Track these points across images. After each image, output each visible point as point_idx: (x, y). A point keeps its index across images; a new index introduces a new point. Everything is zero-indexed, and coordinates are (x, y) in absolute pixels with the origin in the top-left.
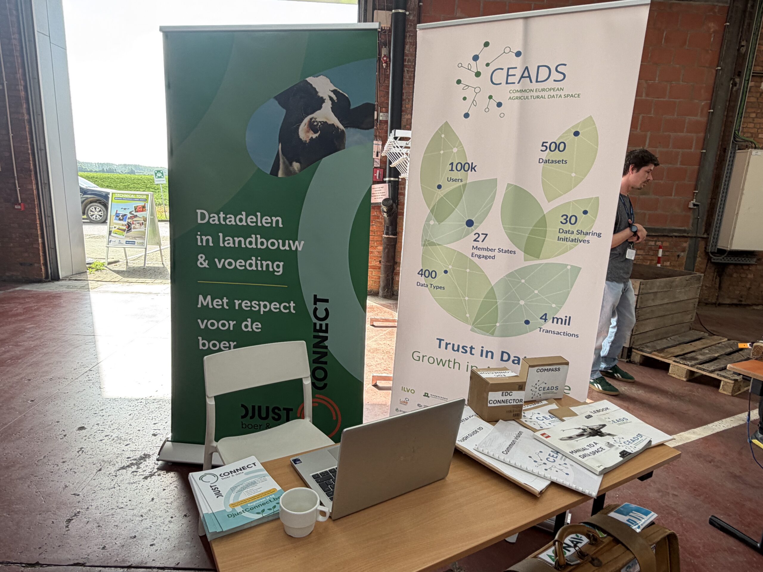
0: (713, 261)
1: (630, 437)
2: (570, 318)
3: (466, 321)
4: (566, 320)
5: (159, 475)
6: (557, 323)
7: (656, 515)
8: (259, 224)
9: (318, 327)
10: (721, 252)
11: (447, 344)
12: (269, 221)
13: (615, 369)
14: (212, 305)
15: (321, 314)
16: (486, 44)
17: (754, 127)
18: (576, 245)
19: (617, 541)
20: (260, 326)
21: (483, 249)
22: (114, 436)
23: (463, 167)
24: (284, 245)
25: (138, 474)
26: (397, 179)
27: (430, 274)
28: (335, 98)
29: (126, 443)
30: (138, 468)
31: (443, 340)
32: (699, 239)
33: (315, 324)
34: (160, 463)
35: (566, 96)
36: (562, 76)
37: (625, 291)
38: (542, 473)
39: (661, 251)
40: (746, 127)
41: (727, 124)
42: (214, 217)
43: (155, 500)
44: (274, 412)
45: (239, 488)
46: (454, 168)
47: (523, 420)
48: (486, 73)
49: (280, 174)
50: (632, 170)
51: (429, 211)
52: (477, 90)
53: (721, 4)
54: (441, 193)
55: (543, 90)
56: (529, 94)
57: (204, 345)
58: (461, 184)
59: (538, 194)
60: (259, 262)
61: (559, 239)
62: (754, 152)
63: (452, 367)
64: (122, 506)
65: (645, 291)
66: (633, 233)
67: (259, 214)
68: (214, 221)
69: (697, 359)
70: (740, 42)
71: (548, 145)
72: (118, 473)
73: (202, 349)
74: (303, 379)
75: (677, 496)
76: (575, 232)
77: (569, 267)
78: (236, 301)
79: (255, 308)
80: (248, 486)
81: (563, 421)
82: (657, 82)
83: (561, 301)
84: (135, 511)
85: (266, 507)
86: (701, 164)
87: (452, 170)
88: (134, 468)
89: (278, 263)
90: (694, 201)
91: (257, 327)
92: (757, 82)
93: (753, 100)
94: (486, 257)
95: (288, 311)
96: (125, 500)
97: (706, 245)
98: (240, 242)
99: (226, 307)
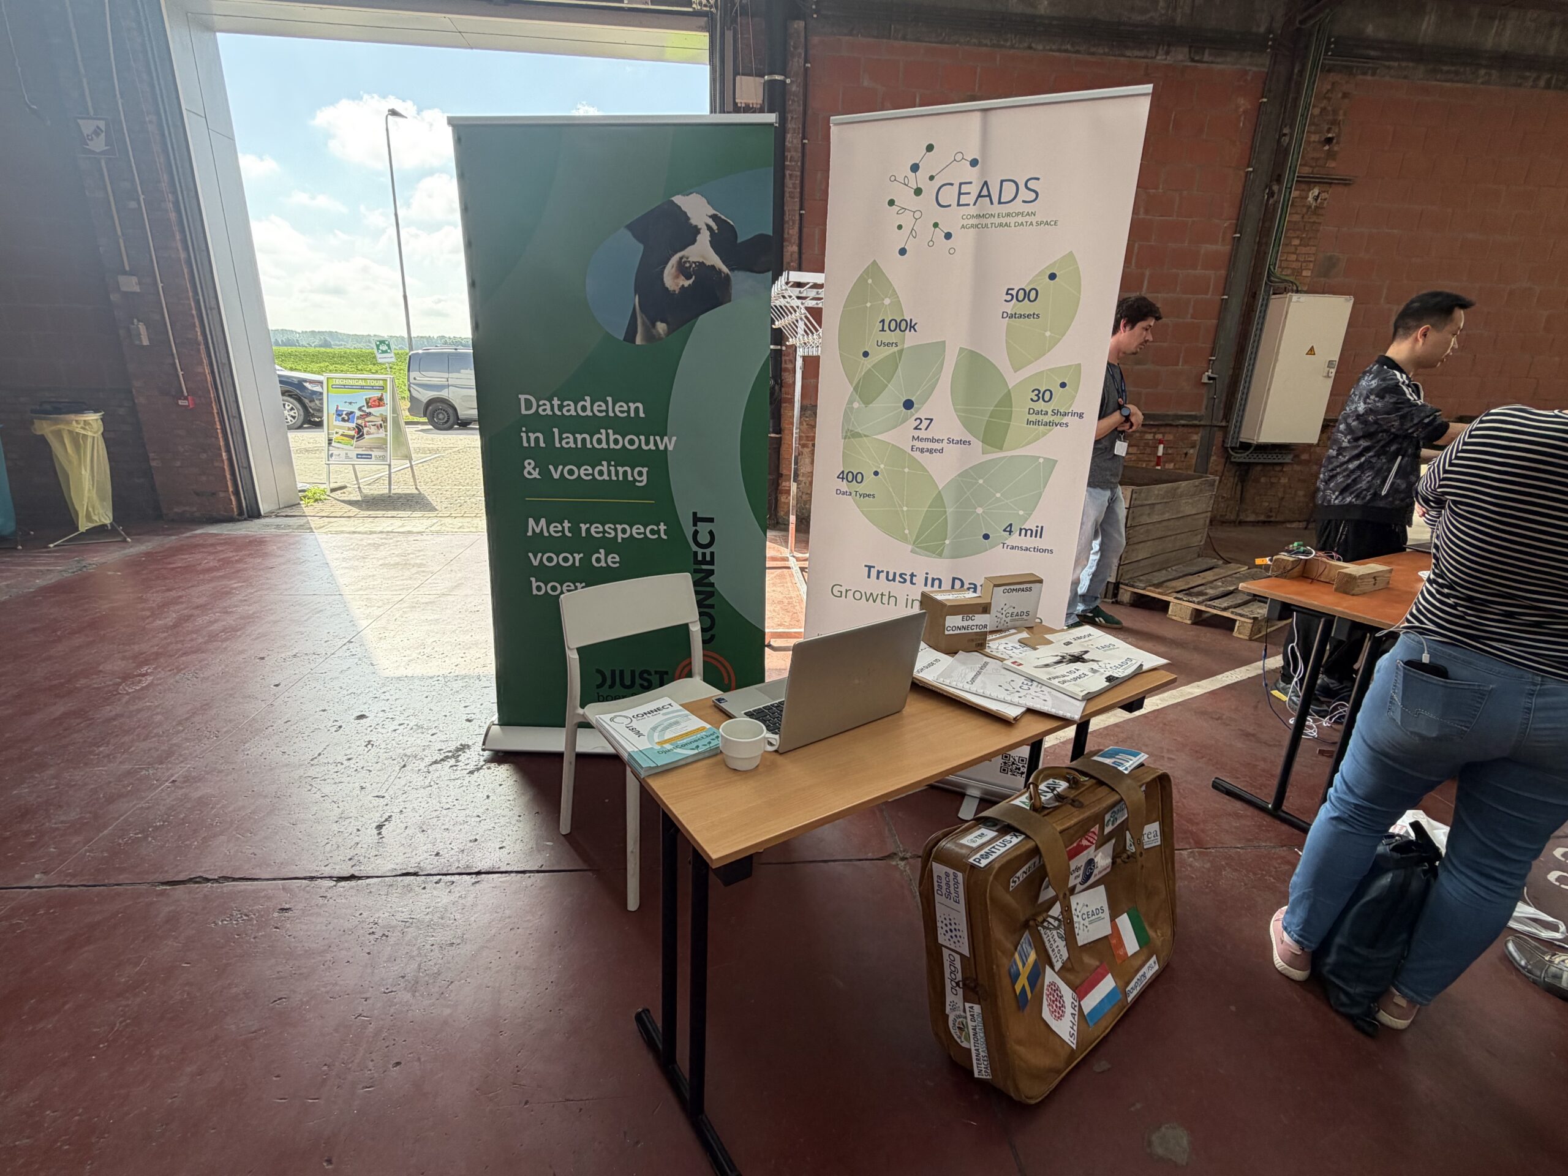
0: (1233, 460)
1: (1118, 662)
2: (1042, 527)
3: (904, 539)
4: (1037, 531)
5: (489, 768)
6: (1026, 535)
7: (1147, 756)
8: (611, 414)
9: (700, 558)
10: (1245, 446)
11: (879, 572)
12: (625, 408)
13: (1097, 612)
14: (548, 531)
15: (704, 539)
16: (930, 148)
17: (1297, 260)
18: (1050, 430)
19: (1101, 783)
20: (618, 559)
21: (927, 440)
22: (411, 724)
23: (898, 325)
24: (647, 443)
25: (459, 768)
26: (779, 347)
27: (855, 477)
28: (715, 227)
29: (430, 732)
30: (457, 761)
31: (874, 567)
32: (1216, 429)
33: (696, 553)
34: (487, 753)
35: (1039, 224)
36: (1034, 195)
37: (1112, 501)
38: (1016, 700)
39: (1161, 447)
40: (1286, 260)
41: (1260, 256)
42: (544, 404)
43: (491, 798)
44: (641, 677)
45: (660, 728)
46: (886, 328)
47: (988, 650)
48: (930, 190)
49: (639, 340)
50: (1125, 326)
51: (852, 389)
52: (917, 215)
53: (1255, 69)
54: (868, 363)
55: (1008, 215)
56: (992, 220)
57: (539, 588)
58: (896, 349)
59: (1001, 360)
60: (612, 469)
61: (1029, 422)
62: (1295, 297)
63: (886, 603)
64: (448, 806)
65: (1138, 502)
66: (1124, 419)
67: (609, 399)
68: (544, 410)
69: (1206, 594)
70: (1281, 130)
71: (1014, 293)
72: (431, 769)
73: (537, 595)
74: (690, 625)
75: (1173, 759)
76: (1050, 412)
77: (1041, 460)
78: (582, 525)
79: (610, 533)
80: (671, 725)
81: (1035, 649)
82: (1160, 191)
83: (1031, 509)
84: (467, 812)
85: (700, 743)
86: (1221, 319)
87: (883, 330)
88: (452, 762)
89: (640, 469)
90: (1209, 373)
91: (613, 560)
92: (1303, 190)
93: (1296, 218)
94: (931, 451)
95: (656, 536)
96: (450, 800)
97: (1225, 437)
98: (584, 440)
99: (570, 535)
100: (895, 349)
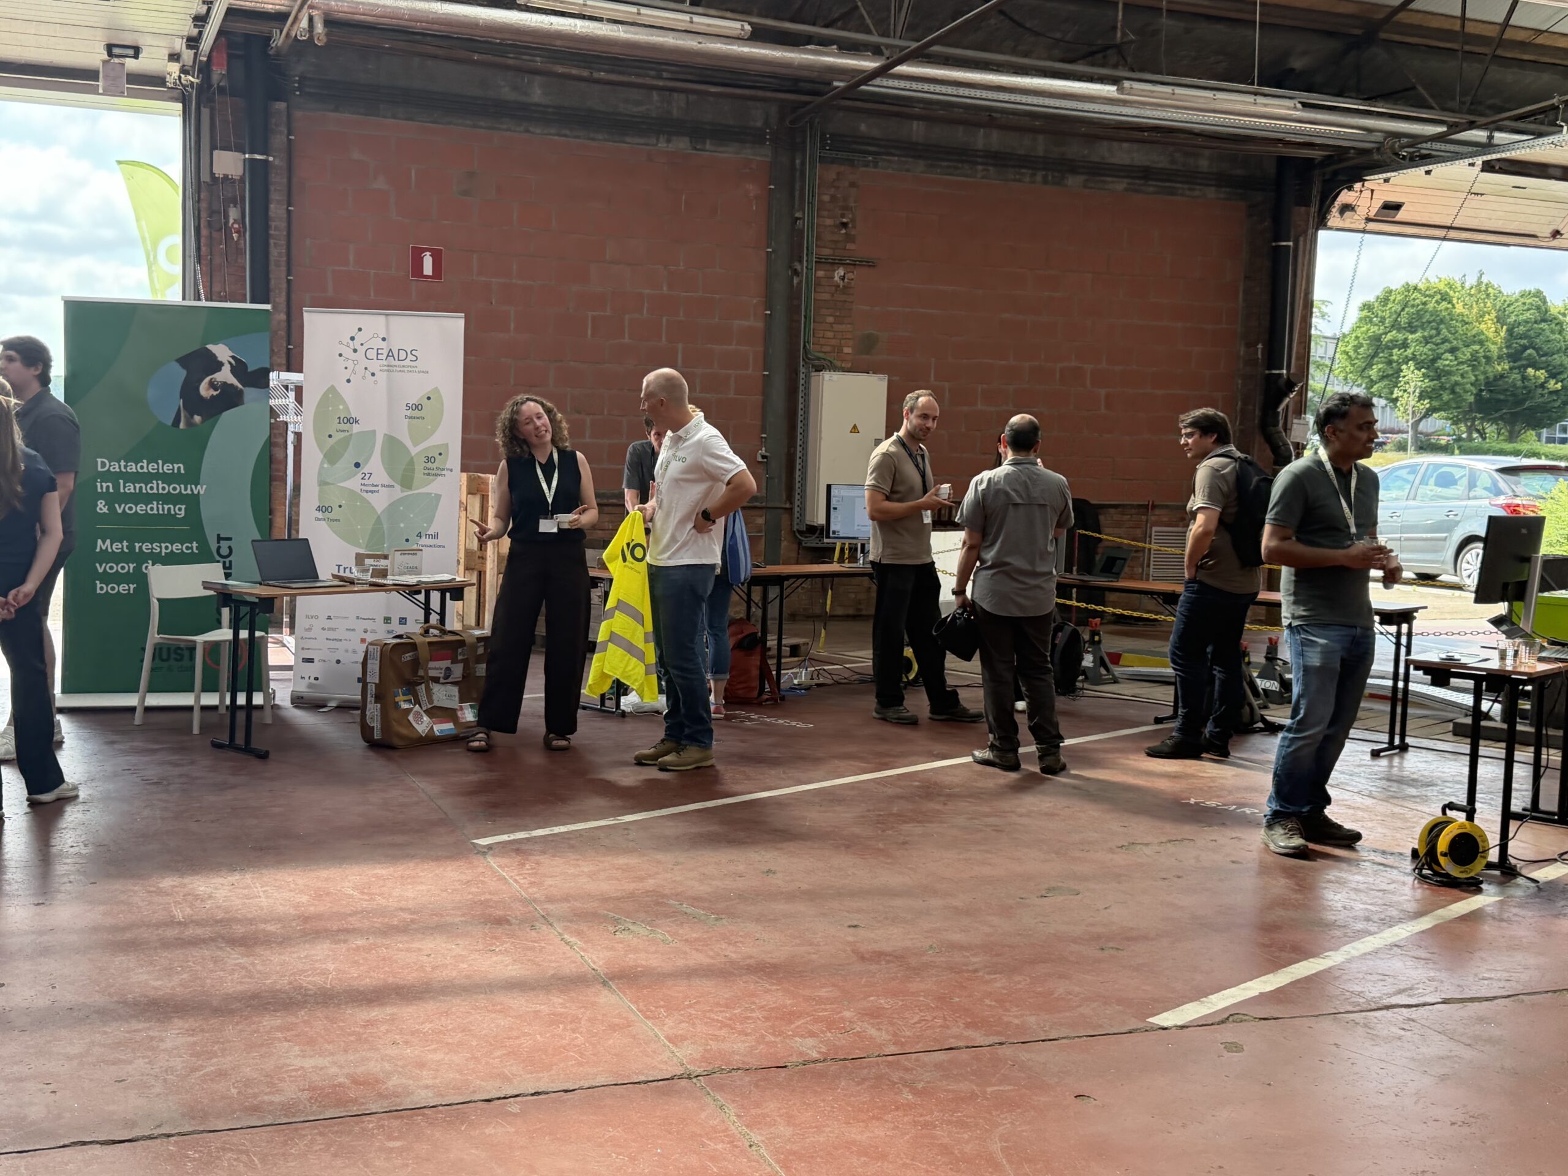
0: (804, 545)
3: (359, 545)
4: (433, 535)
6: (428, 538)
8: (161, 471)
10: (812, 530)
11: (345, 569)
14: (112, 548)
15: (224, 551)
16: (360, 330)
17: (834, 338)
18: (436, 478)
21: (369, 485)
23: (348, 421)
27: (327, 509)
28: (233, 362)
31: (341, 565)
32: (779, 511)
33: (219, 561)
35: (419, 372)
36: (415, 358)
40: (822, 337)
41: (793, 334)
42: (114, 465)
44: (176, 653)
46: (341, 422)
48: (361, 350)
49: (182, 426)
51: (322, 456)
52: (355, 363)
53: (758, 158)
54: (331, 441)
55: (404, 366)
56: (395, 369)
57: (102, 589)
58: (348, 434)
59: (407, 441)
60: (160, 506)
61: (425, 474)
67: (160, 462)
68: (114, 468)
70: (793, 213)
71: (410, 405)
73: (99, 594)
76: (435, 469)
77: (433, 495)
78: (136, 544)
79: (157, 550)
83: (430, 520)
86: (765, 394)
87: (339, 423)
89: (180, 506)
90: (763, 451)
92: (828, 270)
93: (823, 296)
94: (372, 492)
95: (190, 551)
97: (791, 520)
98: (141, 488)
99: (126, 550)
100: (346, 434)
